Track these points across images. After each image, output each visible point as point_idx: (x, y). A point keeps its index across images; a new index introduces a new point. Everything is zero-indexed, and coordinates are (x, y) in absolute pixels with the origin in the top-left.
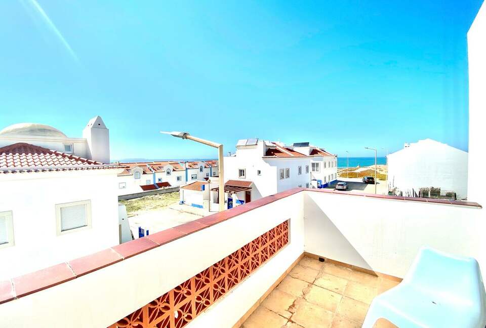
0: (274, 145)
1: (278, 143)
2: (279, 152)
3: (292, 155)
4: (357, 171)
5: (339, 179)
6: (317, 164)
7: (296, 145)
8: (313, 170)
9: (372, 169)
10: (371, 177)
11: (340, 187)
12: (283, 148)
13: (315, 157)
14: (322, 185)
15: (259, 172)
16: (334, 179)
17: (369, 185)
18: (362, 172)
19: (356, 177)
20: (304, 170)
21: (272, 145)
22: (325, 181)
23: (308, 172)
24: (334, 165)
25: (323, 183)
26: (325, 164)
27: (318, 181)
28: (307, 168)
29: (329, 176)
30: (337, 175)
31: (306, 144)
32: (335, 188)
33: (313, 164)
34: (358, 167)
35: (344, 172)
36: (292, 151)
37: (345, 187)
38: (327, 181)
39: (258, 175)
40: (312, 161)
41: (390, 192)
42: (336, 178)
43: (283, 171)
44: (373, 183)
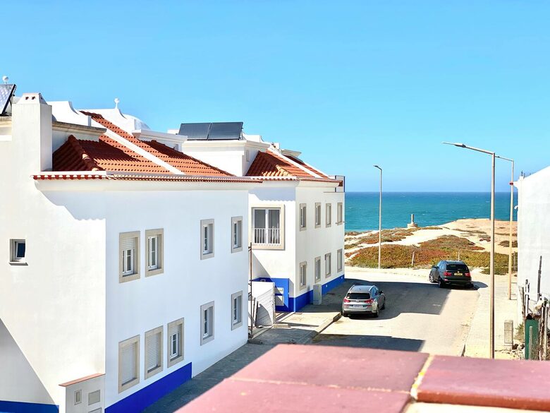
0: (95, 124)
1: (110, 115)
2: (116, 154)
3: (176, 171)
4: (408, 242)
5: (351, 273)
6: (275, 214)
7: (190, 130)
8: (259, 239)
9: (458, 234)
10: (458, 261)
11: (358, 305)
12: (135, 138)
13: (264, 185)
14: (291, 300)
15: (19, 249)
16: (335, 275)
17: (453, 291)
18: (425, 245)
19: (406, 265)
20: (222, 237)
21: (83, 120)
22: (303, 281)
23: (240, 246)
24: (334, 219)
25: (296, 293)
26: (303, 212)
27: (279, 282)
28: (237, 227)
29: (318, 263)
30: (346, 260)
31: (231, 130)
32: (337, 307)
33: (259, 214)
34: (410, 226)
35: (365, 245)
36: (172, 153)
37: (375, 304)
38: (311, 283)
39: (13, 261)
40: (256, 202)
41: (529, 317)
42: (340, 269)
43: (136, 240)
44: (467, 284)
